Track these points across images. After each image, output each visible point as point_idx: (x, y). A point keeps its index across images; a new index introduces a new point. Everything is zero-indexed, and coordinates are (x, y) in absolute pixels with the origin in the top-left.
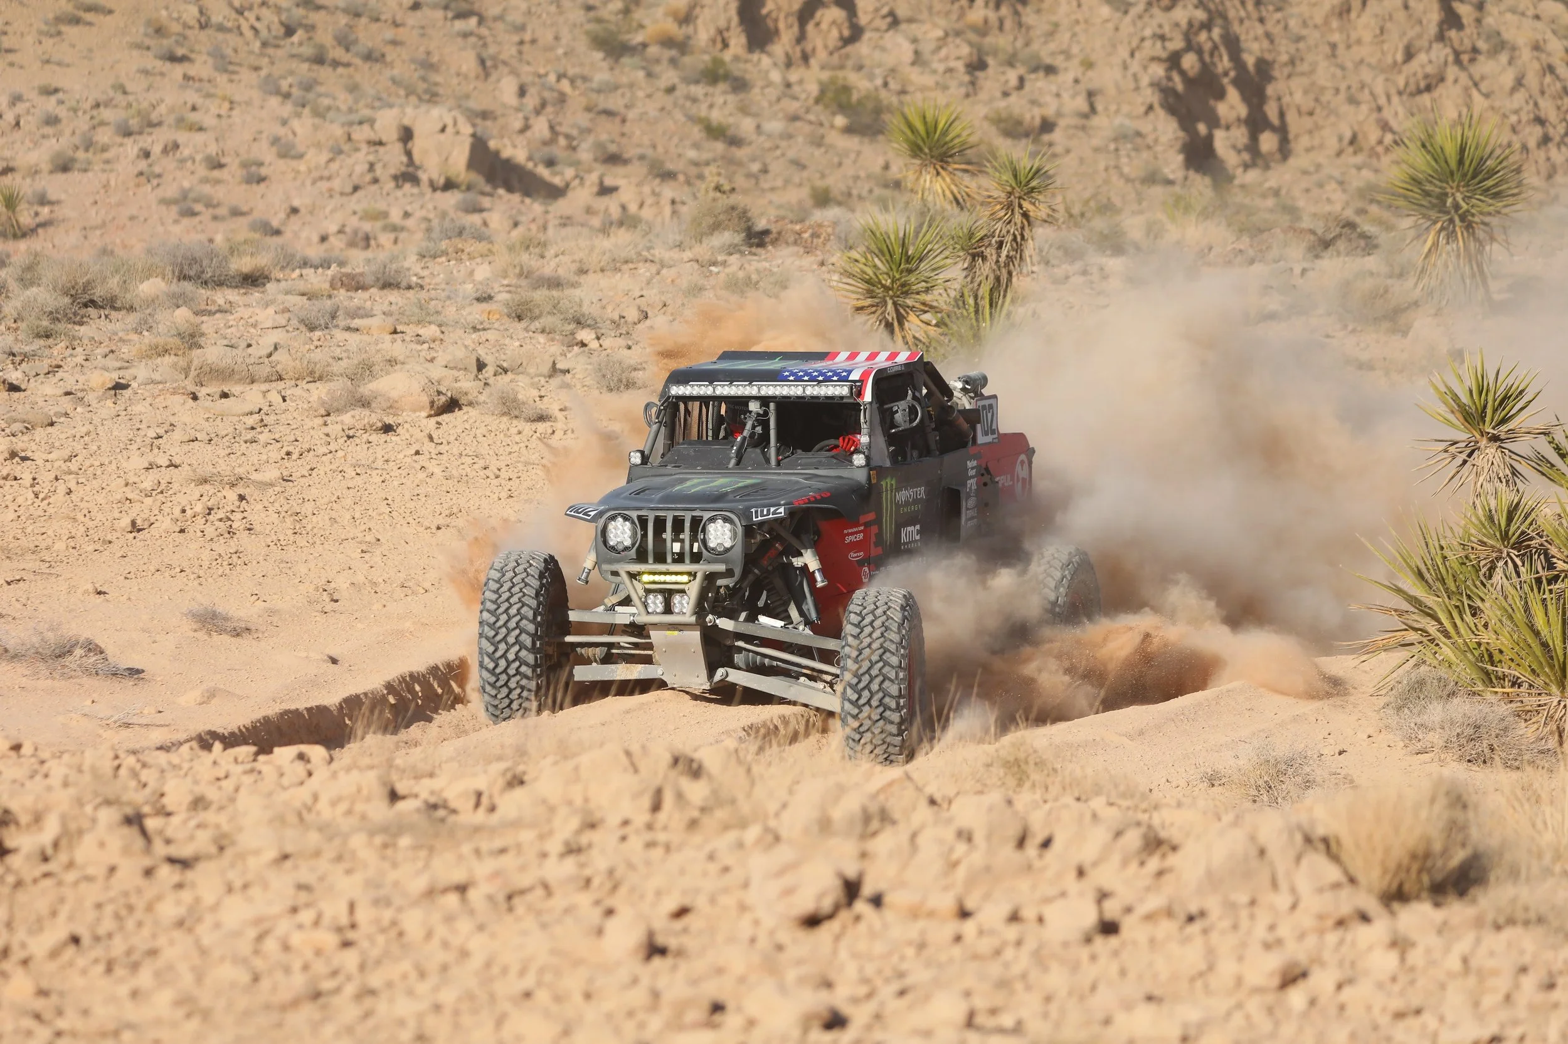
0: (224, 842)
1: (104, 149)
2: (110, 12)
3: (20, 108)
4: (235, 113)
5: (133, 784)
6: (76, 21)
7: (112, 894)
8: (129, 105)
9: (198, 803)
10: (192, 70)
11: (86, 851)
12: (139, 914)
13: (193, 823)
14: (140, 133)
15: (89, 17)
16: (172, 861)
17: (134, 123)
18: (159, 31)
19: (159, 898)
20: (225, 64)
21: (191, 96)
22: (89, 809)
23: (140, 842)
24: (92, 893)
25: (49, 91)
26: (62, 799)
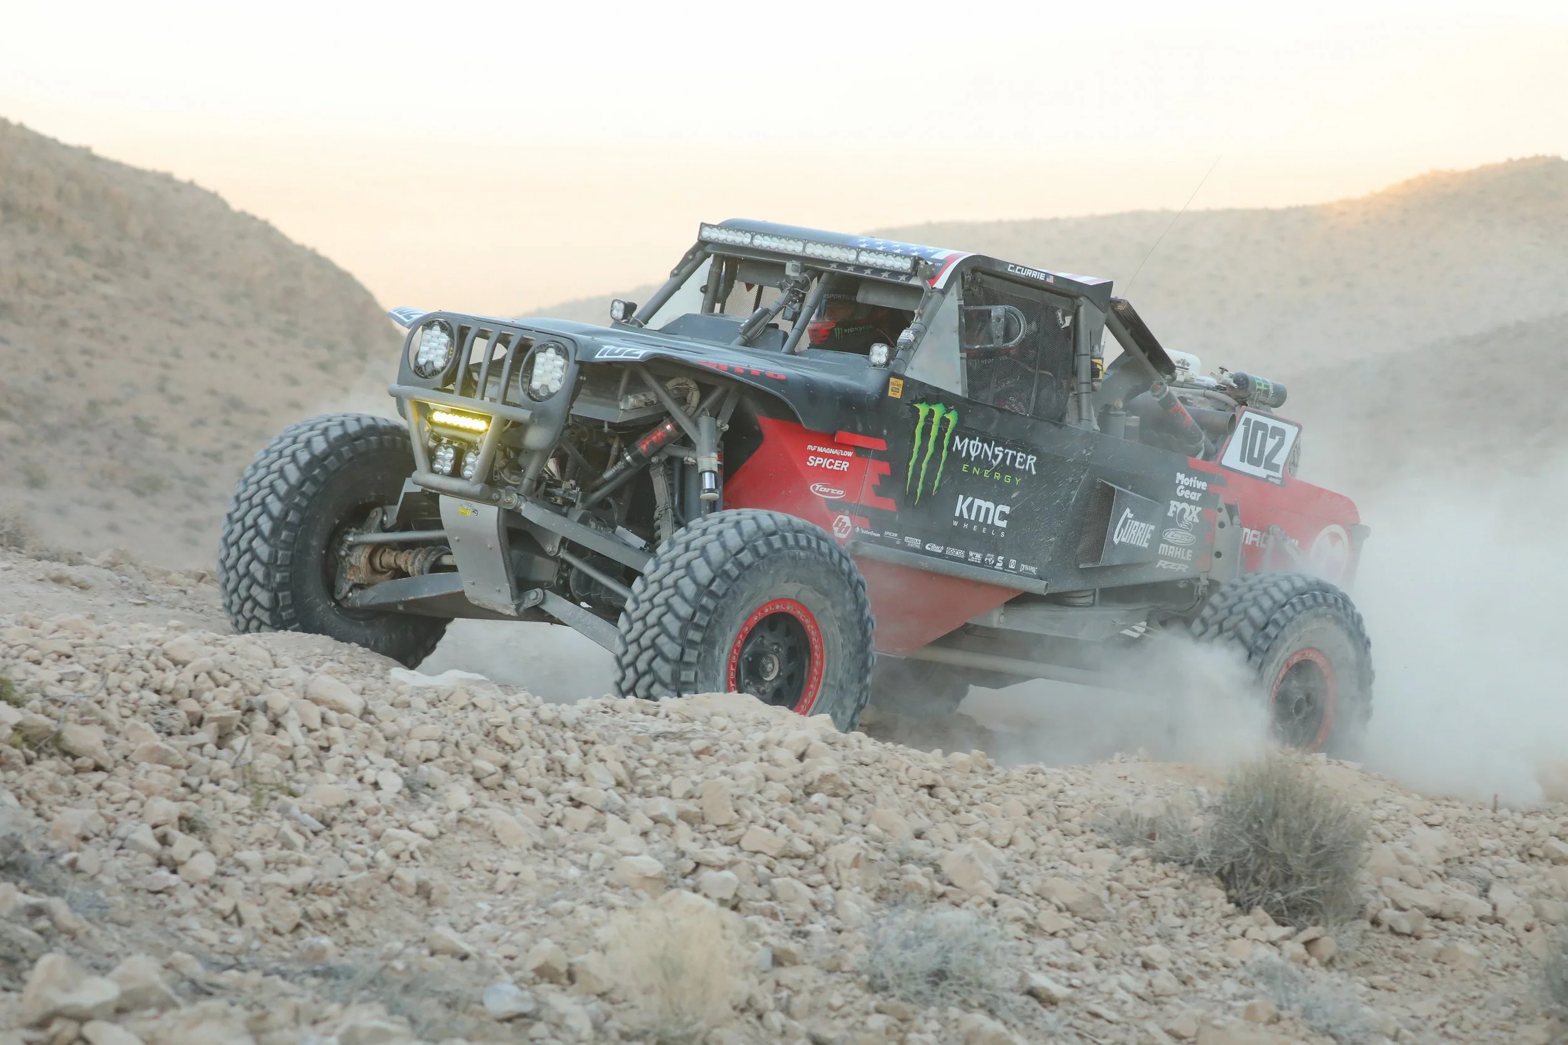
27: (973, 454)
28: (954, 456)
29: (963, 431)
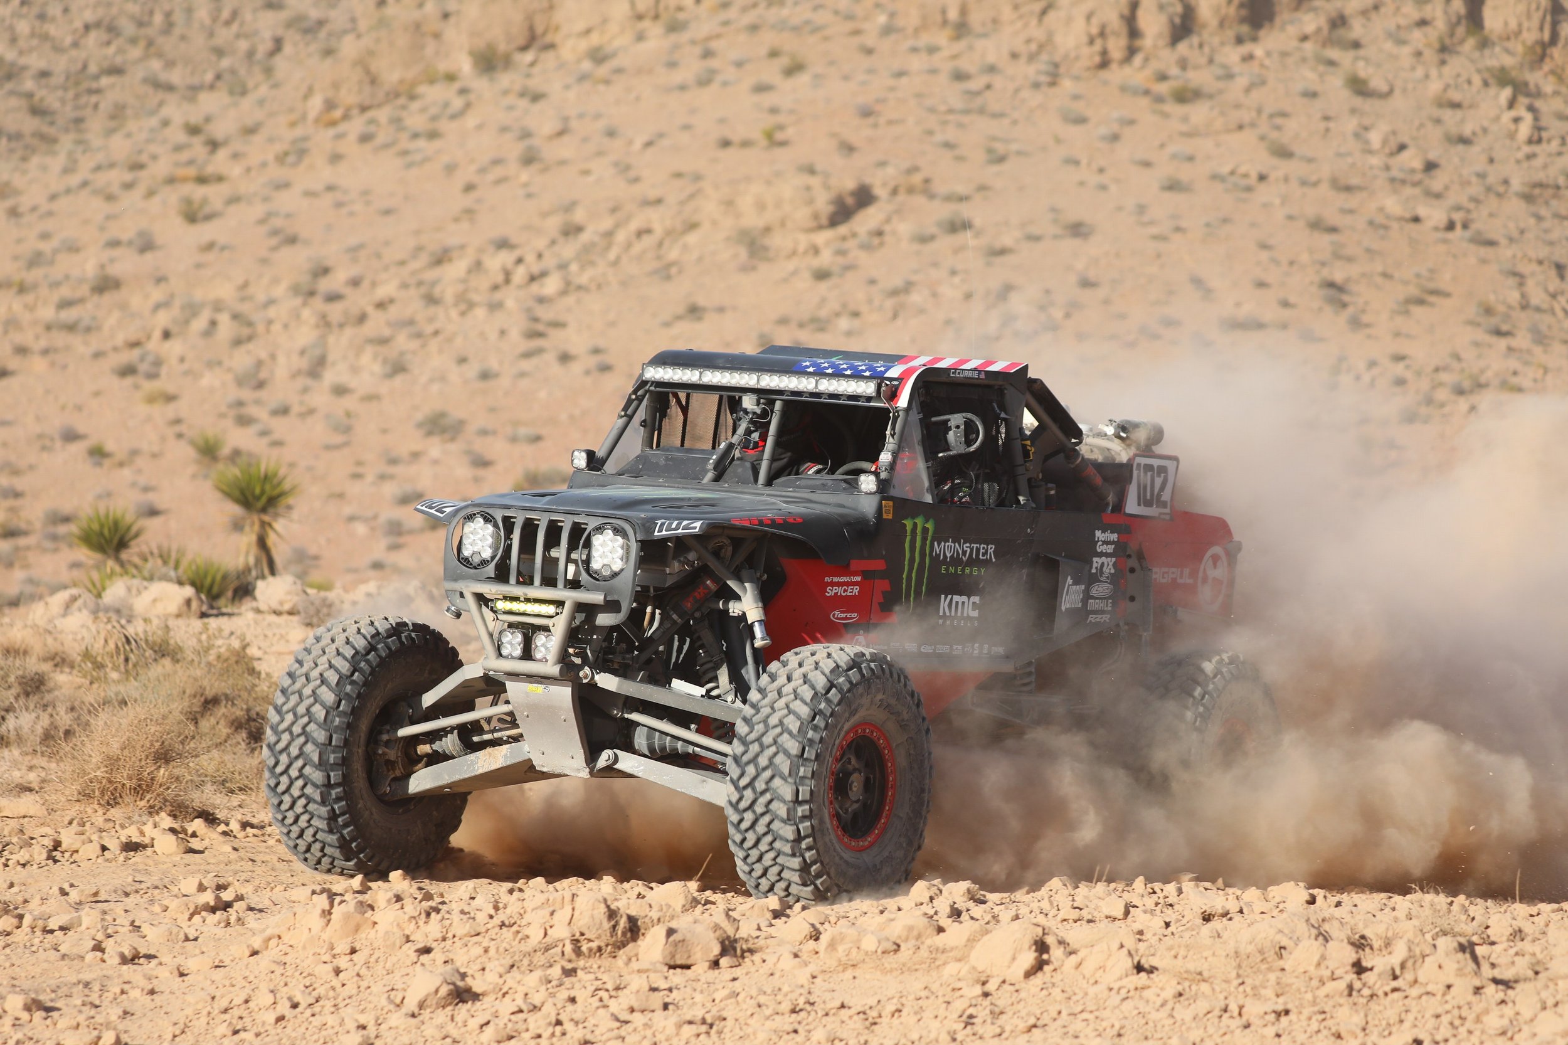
0: (1537, 968)
1: (1442, 405)
2: (1447, 295)
3: (1376, 371)
4: (1549, 377)
5: (1464, 917)
6: (1420, 302)
7: (1448, 1007)
8: (1462, 371)
9: (1518, 934)
10: (1514, 342)
11: (1427, 971)
12: (1469, 1024)
13: (1512, 951)
14: (1471, 392)
15: (1432, 299)
16: (1496, 981)
17: (1466, 384)
18: (1489, 311)
19: (1487, 1011)
20: (1540, 338)
21: (1513, 364)
22: (1428, 937)
23: (1471, 965)
24: (1432, 1005)
25: (1399, 358)
26: (1408, 929)
27: (948, 555)
28: (935, 559)
29: (939, 537)
